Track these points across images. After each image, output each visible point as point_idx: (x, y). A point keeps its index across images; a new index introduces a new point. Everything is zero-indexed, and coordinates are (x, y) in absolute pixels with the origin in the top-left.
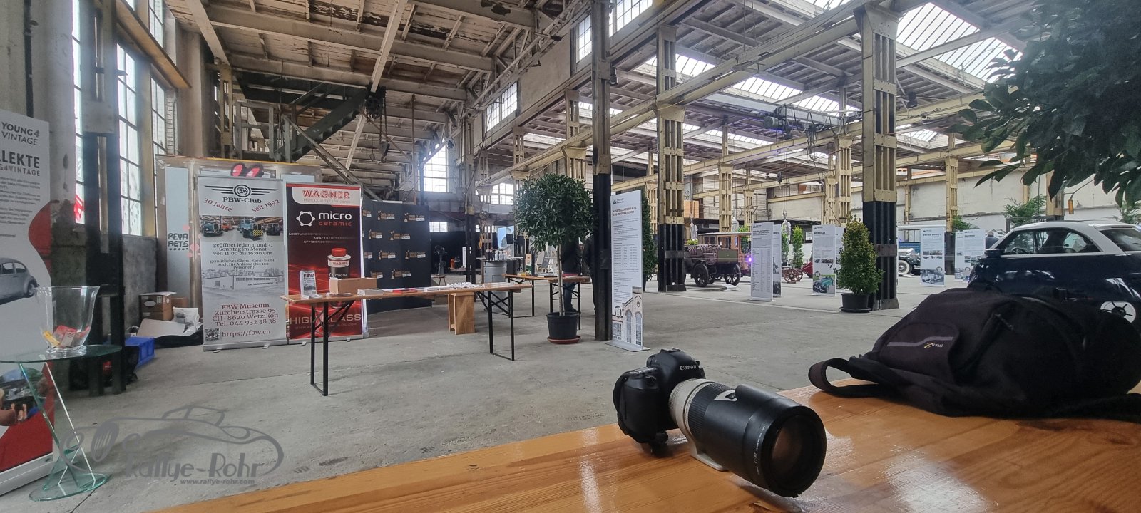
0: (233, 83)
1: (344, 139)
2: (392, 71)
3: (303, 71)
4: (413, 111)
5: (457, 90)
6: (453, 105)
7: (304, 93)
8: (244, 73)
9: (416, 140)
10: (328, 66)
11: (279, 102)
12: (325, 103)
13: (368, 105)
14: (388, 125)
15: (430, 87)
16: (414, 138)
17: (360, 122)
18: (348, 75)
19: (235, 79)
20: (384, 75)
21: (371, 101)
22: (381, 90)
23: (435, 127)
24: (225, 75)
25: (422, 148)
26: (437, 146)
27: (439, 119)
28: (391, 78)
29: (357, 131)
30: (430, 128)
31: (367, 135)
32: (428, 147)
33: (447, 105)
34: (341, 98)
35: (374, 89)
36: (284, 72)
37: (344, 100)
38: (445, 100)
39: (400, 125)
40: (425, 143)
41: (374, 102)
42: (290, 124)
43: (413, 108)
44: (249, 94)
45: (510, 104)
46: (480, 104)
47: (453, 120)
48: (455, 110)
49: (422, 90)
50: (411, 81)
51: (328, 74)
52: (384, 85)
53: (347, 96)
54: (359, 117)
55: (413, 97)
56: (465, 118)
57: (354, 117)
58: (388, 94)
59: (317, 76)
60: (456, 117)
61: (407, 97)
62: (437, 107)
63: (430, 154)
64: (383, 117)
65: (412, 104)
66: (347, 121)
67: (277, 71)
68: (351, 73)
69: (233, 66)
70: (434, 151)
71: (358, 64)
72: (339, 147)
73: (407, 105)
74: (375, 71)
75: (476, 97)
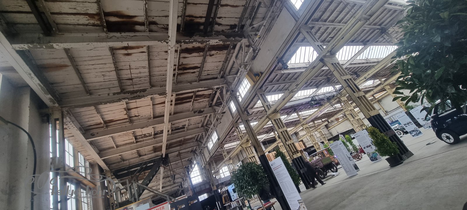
0: (112, 176)
1: (157, 178)
2: (168, 147)
3: (137, 161)
4: (180, 157)
5: (194, 143)
6: (194, 149)
7: (139, 168)
8: (115, 170)
9: (184, 167)
10: (145, 155)
11: (130, 175)
12: (147, 168)
13: (163, 163)
14: (172, 166)
15: (184, 146)
16: (183, 166)
17: (162, 169)
18: (153, 155)
19: (112, 174)
20: (166, 149)
21: (164, 161)
22: (167, 155)
23: (190, 159)
24: (109, 174)
25: (188, 169)
26: (193, 166)
27: (191, 156)
28: (169, 149)
29: (161, 173)
30: (188, 160)
31: (165, 173)
32: (190, 167)
33: (192, 150)
34: (152, 164)
35: (164, 156)
36: (130, 164)
37: (154, 164)
38: (191, 148)
39: (177, 164)
40: (188, 166)
41: (165, 161)
42: (135, 183)
43: (180, 156)
44: (118, 177)
45: (215, 137)
46: (204, 145)
47: (196, 154)
48: (196, 150)
49: (182, 148)
50: (176, 147)
51: (145, 158)
52: (167, 153)
53: (155, 162)
54: (161, 168)
55: (179, 152)
56: (200, 152)
57: (159, 169)
58: (169, 155)
59: (142, 160)
60: (197, 152)
61: (177, 153)
62: (189, 151)
63: (191, 170)
64: (169, 164)
65: (179, 155)
66: (156, 172)
67: (127, 165)
68: (154, 154)
69: (111, 170)
70: (192, 168)
71: (156, 149)
72: (156, 182)
73: (177, 156)
74: (163, 150)
75: (202, 143)
